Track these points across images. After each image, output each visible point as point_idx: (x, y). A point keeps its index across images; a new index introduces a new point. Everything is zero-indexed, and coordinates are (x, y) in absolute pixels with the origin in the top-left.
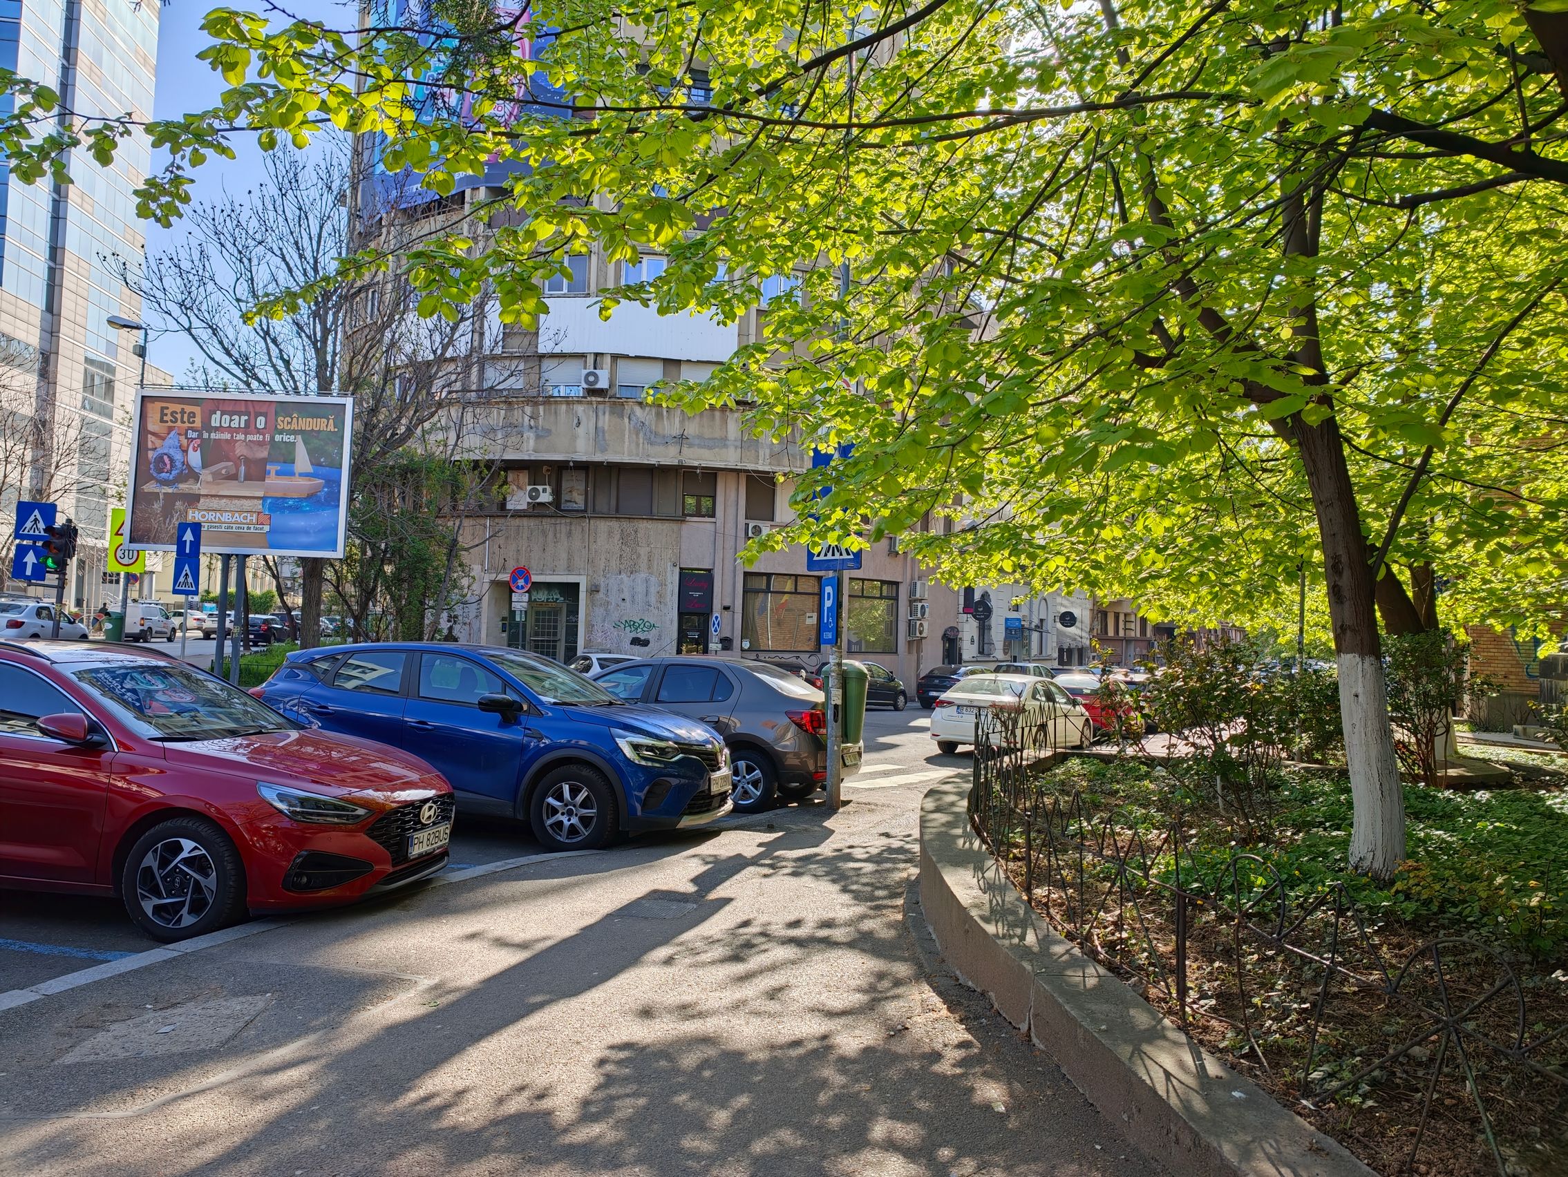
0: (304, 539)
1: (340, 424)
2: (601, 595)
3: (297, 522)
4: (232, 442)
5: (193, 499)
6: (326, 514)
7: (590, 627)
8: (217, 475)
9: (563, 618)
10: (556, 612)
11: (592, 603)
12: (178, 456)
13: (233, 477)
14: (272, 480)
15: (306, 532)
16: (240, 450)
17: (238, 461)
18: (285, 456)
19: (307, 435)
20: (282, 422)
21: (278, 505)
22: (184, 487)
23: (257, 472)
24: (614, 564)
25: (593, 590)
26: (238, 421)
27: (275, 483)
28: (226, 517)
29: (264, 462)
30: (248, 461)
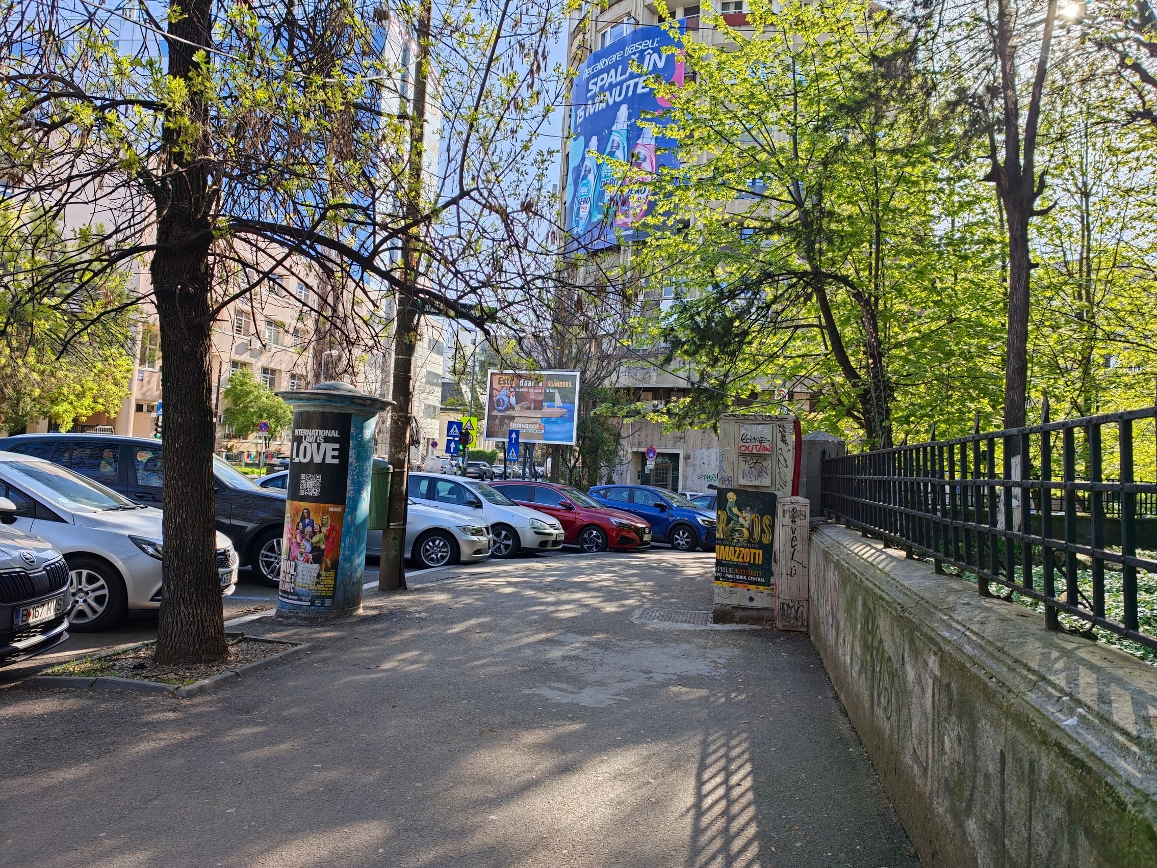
0: (559, 436)
1: (574, 384)
2: (691, 460)
3: (556, 428)
4: (528, 393)
5: (512, 418)
6: (568, 425)
7: (685, 478)
8: (522, 408)
9: (670, 472)
10: (667, 469)
11: (686, 464)
12: (506, 399)
13: (529, 408)
14: (545, 410)
15: (559, 433)
16: (532, 396)
17: (530, 401)
18: (550, 398)
19: (560, 390)
20: (550, 384)
21: (548, 420)
22: (508, 413)
23: (538, 406)
24: (698, 443)
25: (687, 458)
26: (530, 384)
27: (546, 411)
28: (526, 426)
29: (542, 401)
30: (535, 401)
